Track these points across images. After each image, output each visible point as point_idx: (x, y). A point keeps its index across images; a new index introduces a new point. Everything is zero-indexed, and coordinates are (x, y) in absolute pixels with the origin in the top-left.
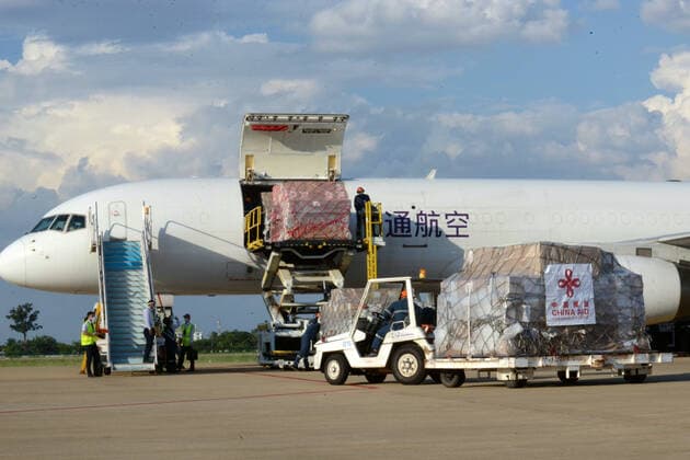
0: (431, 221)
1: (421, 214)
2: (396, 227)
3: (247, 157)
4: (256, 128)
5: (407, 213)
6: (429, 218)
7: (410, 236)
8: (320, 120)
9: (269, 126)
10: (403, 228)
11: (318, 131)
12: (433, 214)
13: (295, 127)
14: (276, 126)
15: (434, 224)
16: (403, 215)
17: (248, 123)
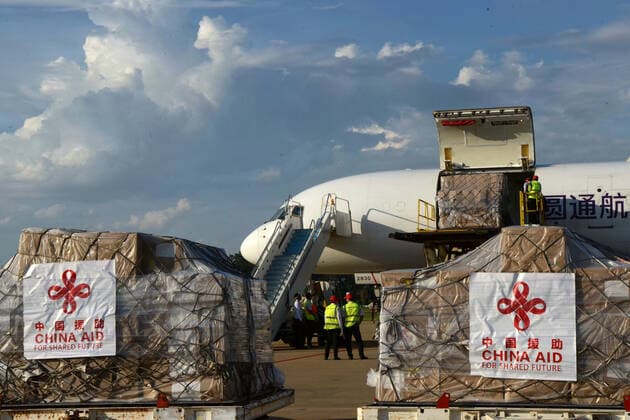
0: (617, 203)
1: (607, 196)
2: (581, 210)
3: (446, 150)
4: (446, 124)
5: (592, 196)
6: (614, 200)
7: (595, 218)
8: (502, 113)
9: (457, 121)
10: (587, 211)
11: (505, 123)
12: (619, 196)
13: (483, 120)
14: (464, 121)
15: (620, 205)
16: (587, 198)
17: (437, 120)
